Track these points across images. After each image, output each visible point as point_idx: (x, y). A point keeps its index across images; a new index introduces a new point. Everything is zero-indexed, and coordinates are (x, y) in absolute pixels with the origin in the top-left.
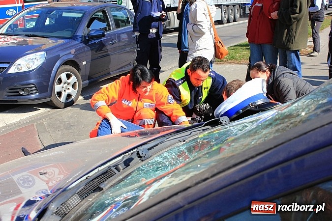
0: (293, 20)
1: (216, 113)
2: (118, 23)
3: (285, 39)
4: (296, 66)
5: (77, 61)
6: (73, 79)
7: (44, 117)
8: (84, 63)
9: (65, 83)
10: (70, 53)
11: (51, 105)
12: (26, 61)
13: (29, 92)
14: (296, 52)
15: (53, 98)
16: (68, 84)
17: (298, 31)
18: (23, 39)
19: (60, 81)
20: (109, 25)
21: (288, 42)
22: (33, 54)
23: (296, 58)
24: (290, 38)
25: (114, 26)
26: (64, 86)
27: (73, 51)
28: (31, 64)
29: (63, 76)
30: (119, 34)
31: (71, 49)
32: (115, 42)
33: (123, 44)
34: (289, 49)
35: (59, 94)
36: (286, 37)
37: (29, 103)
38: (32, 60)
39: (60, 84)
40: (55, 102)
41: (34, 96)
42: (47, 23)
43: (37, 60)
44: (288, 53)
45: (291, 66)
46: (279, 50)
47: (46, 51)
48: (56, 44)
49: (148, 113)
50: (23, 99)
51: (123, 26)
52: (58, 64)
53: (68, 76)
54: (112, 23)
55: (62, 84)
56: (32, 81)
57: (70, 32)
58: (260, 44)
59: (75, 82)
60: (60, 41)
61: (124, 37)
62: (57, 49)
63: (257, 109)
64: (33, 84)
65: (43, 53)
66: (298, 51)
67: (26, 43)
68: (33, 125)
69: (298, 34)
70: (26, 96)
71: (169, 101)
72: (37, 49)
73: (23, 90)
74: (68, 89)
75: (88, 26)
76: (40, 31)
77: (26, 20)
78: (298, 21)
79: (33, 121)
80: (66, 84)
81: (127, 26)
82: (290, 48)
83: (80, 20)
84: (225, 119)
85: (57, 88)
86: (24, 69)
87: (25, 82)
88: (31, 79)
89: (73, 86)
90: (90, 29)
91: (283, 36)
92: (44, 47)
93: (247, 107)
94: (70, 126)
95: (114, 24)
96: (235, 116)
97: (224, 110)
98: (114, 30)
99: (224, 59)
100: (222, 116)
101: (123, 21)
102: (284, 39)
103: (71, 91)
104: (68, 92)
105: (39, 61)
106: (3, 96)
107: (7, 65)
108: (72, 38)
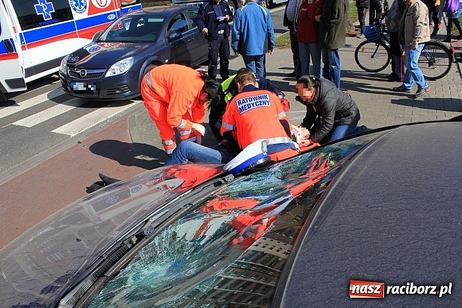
0: (333, 25)
4: (335, 62)
5: (160, 60)
7: (136, 110)
8: (167, 61)
10: (154, 55)
12: (119, 66)
13: (123, 90)
14: (336, 51)
17: (337, 33)
21: (328, 43)
23: (335, 56)
24: (330, 39)
25: (191, 26)
28: (123, 68)
32: (192, 40)
34: (329, 48)
37: (123, 99)
38: (123, 64)
41: (127, 93)
44: (329, 51)
45: (332, 62)
47: (133, 55)
52: (144, 65)
54: (189, 23)
56: (125, 82)
57: (154, 35)
58: (307, 43)
64: (126, 84)
65: (131, 58)
66: (338, 49)
68: (127, 118)
69: (336, 35)
70: (121, 94)
73: (118, 89)
75: (169, 30)
78: (337, 25)
83: (162, 24)
86: (118, 73)
87: (120, 83)
88: (124, 80)
93: (248, 167)
98: (191, 29)
102: (325, 40)
105: (129, 65)
106: (104, 94)
107: (104, 71)
108: (155, 41)
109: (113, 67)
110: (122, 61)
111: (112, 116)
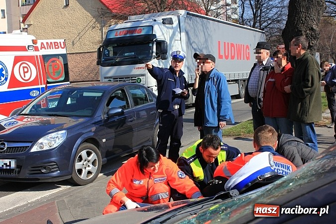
0: (306, 94)
1: (226, 186)
2: (137, 100)
3: (300, 112)
4: (311, 138)
5: (97, 138)
6: (93, 156)
7: (65, 195)
8: (104, 140)
9: (85, 160)
10: (91, 131)
11: (72, 183)
12: (48, 140)
13: (50, 169)
14: (311, 125)
15: (73, 175)
16: (88, 162)
17: (312, 104)
18: (45, 119)
19: (80, 159)
20: (127, 103)
21: (302, 115)
22: (55, 133)
23: (311, 131)
24: (304, 111)
25: (133, 104)
26: (85, 163)
27: (94, 129)
28: (53, 143)
29: (84, 153)
30: (138, 112)
31: (91, 127)
32: (134, 120)
33: (142, 121)
34: (303, 122)
35: (80, 171)
36: (300, 110)
37: (50, 181)
38: (54, 138)
39: (80, 161)
40: (75, 179)
41: (55, 174)
42: (69, 102)
43: (59, 139)
44: (302, 125)
45: (307, 138)
46: (294, 122)
47: (67, 129)
48: (78, 122)
49: (161, 187)
50: (45, 177)
51: (141, 104)
52: (79, 142)
53: (89, 154)
54: (130, 101)
55: (82, 161)
56: (53, 159)
57: (90, 111)
58: (275, 118)
59: (95, 160)
60: (81, 120)
61: (143, 113)
62: (78, 128)
63: (265, 182)
64: (55, 162)
65: (63, 132)
66: (313, 123)
67: (48, 122)
68: (54, 202)
69: (311, 107)
70: (48, 174)
71: (180, 176)
72: (58, 128)
73: (45, 168)
74: (89, 166)
75: (108, 105)
76: (62, 110)
77: (48, 100)
78: (311, 94)
79: (54, 199)
80: (86, 162)
81: (145, 103)
82: (305, 121)
83: (100, 99)
84: (235, 192)
85: (78, 165)
86: (46, 148)
87: (47, 160)
88: (53, 157)
89: (94, 163)
90: (110, 107)
91: (297, 110)
92: (65, 126)
93: (255, 180)
94: (90, 203)
95: (132, 102)
96: (244, 189)
97: (234, 183)
98: (132, 108)
99: (242, 134)
100: (232, 189)
101: (141, 99)
102: (298, 112)
103: (91, 168)
104: (88, 169)
105: (60, 139)
106: (26, 174)
107: (30, 144)
108: (92, 116)
109: (40, 141)
110: (53, 135)
111: (34, 200)
